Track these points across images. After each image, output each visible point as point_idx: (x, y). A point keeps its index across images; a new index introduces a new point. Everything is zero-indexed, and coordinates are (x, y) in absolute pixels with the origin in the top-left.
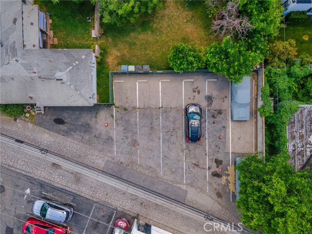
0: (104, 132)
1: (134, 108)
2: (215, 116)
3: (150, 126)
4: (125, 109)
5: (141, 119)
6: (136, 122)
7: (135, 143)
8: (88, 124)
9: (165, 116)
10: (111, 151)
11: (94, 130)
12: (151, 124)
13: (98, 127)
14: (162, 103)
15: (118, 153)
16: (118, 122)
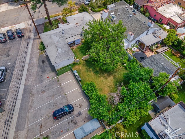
0: (44, 78)
1: (60, 84)
2: (73, 122)
3: (54, 94)
4: (58, 81)
5: (56, 89)
6: (54, 87)
7: (43, 92)
8: (46, 71)
10: (36, 84)
11: (44, 74)
12: (56, 94)
13: (46, 75)
15: (36, 87)
16: (51, 81)
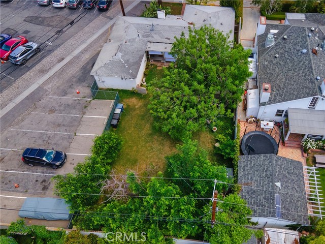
1: (84, 113)
2: (44, 183)
4: (86, 107)
5: (72, 117)
6: (71, 113)
7: (52, 111)
9: (65, 137)
10: (54, 94)
11: (78, 84)
12: (64, 125)
13: (80, 87)
14: (79, 135)
15: (51, 99)
16: (77, 101)
